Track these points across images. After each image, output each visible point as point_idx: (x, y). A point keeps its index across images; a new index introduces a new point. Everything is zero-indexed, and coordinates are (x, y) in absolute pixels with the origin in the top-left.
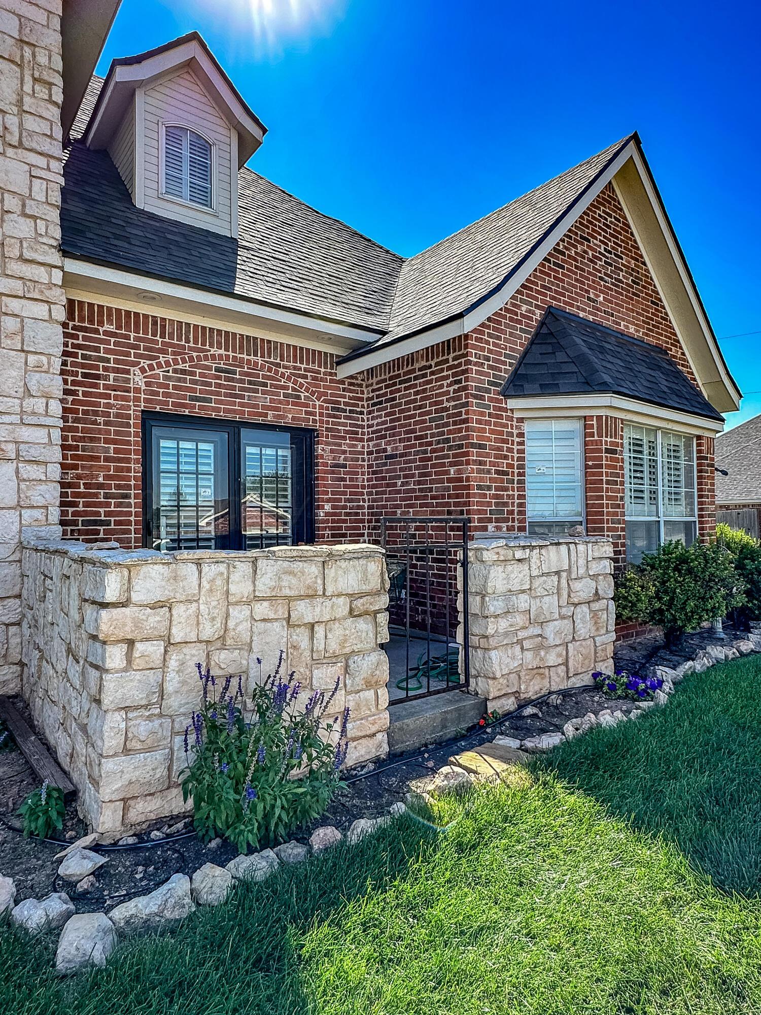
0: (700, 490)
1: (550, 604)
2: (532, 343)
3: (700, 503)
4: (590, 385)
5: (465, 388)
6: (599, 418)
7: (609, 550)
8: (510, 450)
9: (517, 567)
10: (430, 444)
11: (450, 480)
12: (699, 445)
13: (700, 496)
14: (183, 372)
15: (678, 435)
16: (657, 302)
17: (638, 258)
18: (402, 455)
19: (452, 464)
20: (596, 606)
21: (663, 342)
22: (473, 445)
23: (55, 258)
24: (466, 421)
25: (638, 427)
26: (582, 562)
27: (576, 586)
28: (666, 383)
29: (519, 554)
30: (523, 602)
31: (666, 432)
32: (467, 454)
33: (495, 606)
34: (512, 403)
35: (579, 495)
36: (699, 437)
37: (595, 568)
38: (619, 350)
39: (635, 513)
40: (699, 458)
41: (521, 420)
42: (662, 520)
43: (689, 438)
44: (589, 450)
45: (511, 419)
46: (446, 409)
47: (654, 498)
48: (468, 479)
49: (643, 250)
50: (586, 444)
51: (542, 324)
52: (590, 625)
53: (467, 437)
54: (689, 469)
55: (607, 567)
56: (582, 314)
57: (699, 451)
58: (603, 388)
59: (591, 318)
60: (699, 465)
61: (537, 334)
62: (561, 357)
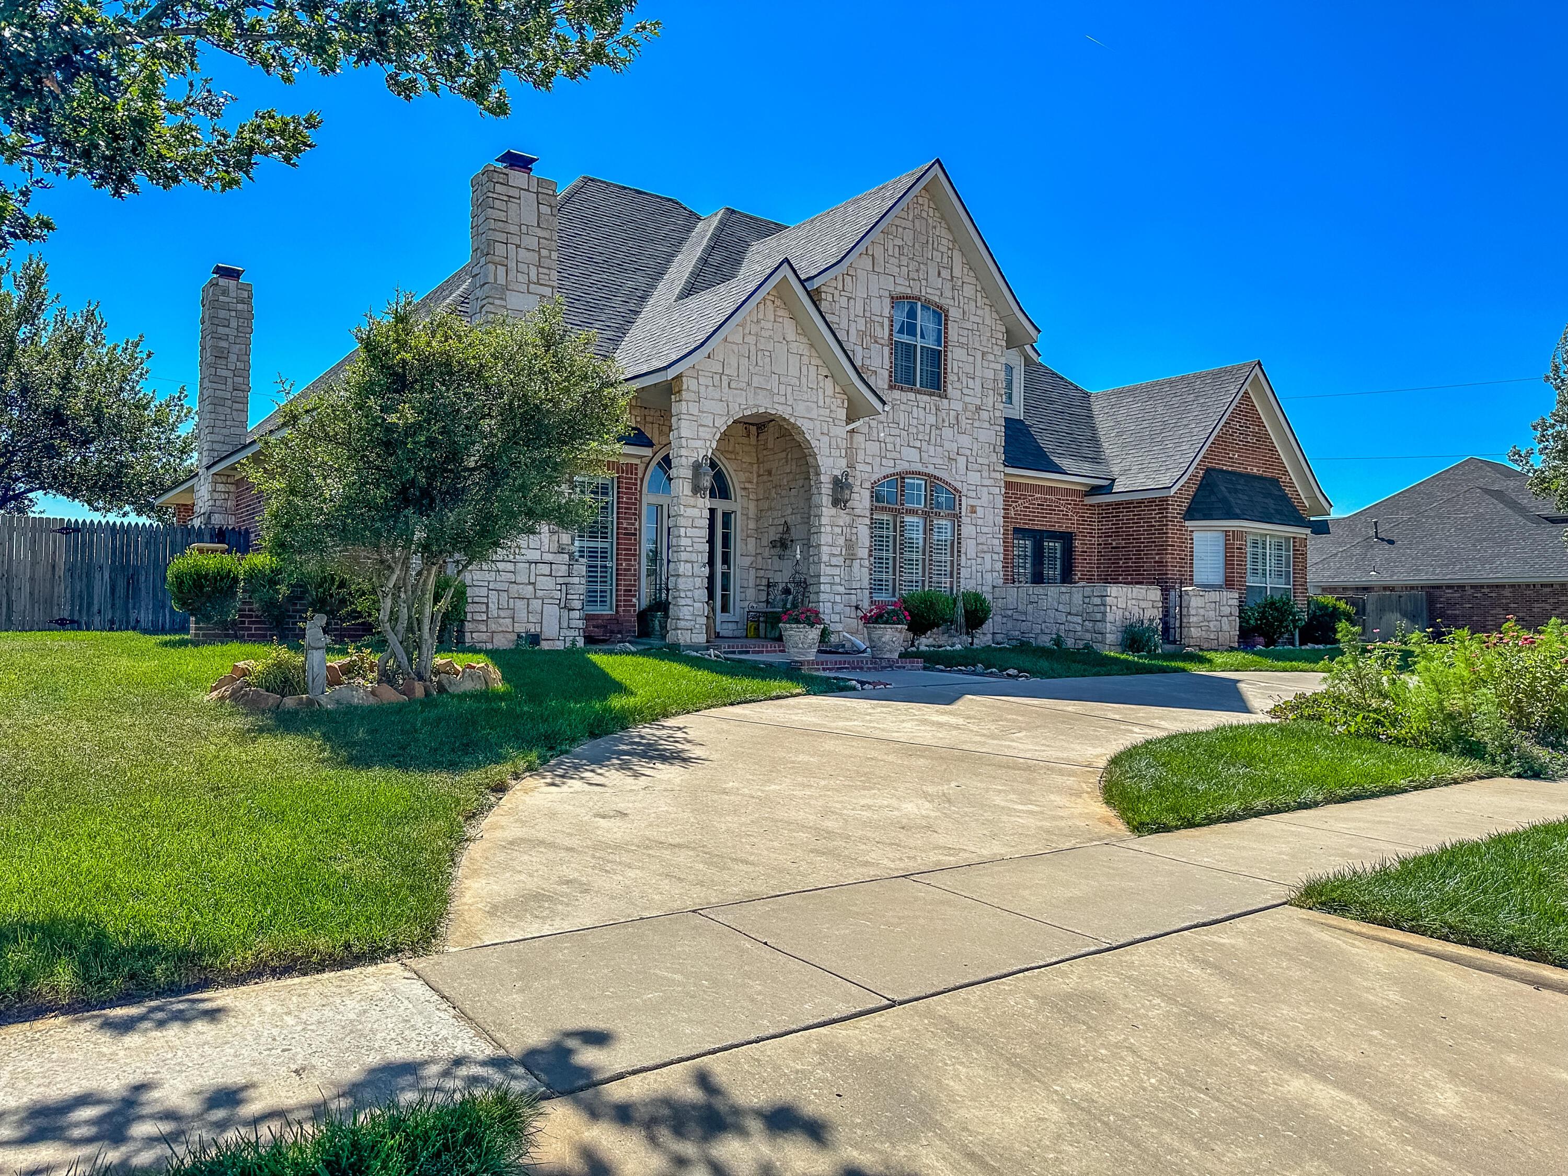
0: (1294, 569)
1: (1212, 613)
2: (1198, 490)
3: (1294, 577)
4: (1230, 515)
5: (1166, 517)
6: (1233, 531)
7: (1237, 596)
8: (1186, 547)
9: (1199, 598)
10: (1143, 543)
11: (1155, 562)
12: (1294, 542)
13: (1294, 573)
14: (1026, 507)
15: (1281, 537)
16: (1273, 449)
17: (1261, 425)
18: (1123, 547)
19: (1157, 554)
20: (1230, 618)
21: (1275, 474)
22: (1170, 546)
23: (1002, 468)
24: (1166, 533)
25: (1256, 534)
26: (1225, 599)
27: (1222, 608)
28: (1274, 507)
29: (1201, 593)
30: (1202, 611)
31: (1271, 536)
32: (1166, 549)
33: (1193, 612)
34: (1187, 523)
35: (1222, 571)
36: (1294, 538)
37: (1230, 602)
38: (1246, 488)
39: (1251, 581)
40: (1294, 550)
41: (1192, 531)
42: (1269, 586)
43: (1287, 539)
44: (1228, 548)
45: (1186, 531)
46: (1154, 526)
47: (1264, 575)
48: (1166, 562)
49: (1264, 419)
50: (1226, 544)
51: (1203, 478)
52: (1228, 626)
53: (1167, 541)
54: (1288, 557)
55: (1236, 602)
56: (1225, 468)
57: (1294, 546)
58: (1237, 517)
59: (1230, 469)
60: (1294, 554)
61: (1201, 484)
62: (1213, 498)
